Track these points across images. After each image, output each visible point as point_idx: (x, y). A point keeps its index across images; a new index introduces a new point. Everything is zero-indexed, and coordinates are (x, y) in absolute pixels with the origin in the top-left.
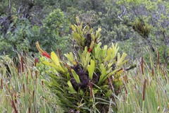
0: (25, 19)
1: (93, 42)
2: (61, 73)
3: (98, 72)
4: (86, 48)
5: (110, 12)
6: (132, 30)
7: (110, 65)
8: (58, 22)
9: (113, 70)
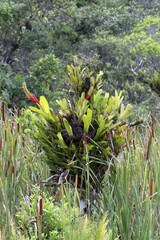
0: (5, 64)
1: (92, 88)
2: (50, 122)
3: (95, 125)
4: (83, 94)
5: (122, 64)
6: (150, 90)
7: (110, 117)
8: (50, 72)
9: (114, 123)
